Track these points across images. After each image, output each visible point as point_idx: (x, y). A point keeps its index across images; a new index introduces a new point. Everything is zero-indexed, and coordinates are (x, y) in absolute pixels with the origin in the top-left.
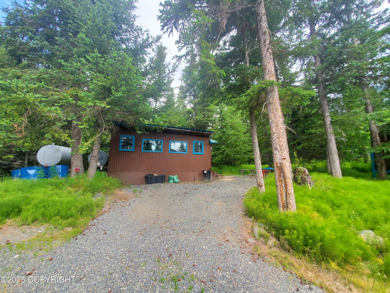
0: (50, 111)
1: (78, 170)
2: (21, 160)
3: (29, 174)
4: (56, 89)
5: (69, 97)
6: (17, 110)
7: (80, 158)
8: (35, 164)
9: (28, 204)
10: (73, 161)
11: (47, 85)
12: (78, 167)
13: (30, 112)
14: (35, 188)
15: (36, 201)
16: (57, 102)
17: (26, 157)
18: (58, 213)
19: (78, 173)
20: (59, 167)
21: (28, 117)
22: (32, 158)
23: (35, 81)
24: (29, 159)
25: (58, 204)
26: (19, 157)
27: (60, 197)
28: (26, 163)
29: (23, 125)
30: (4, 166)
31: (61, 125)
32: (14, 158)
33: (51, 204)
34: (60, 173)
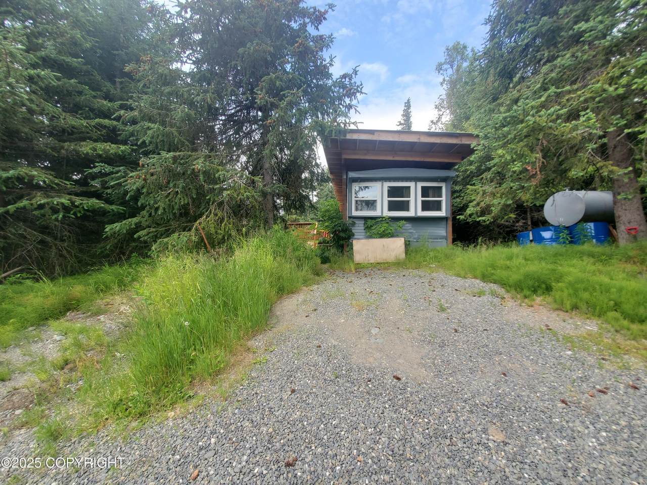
0: (575, 128)
1: (633, 232)
2: (523, 220)
3: (544, 239)
4: (575, 87)
5: (606, 86)
6: (527, 146)
7: (637, 205)
8: (540, 224)
9: (558, 280)
10: (619, 212)
11: (558, 88)
12: (634, 225)
13: (544, 142)
14: (560, 258)
15: (570, 278)
16: (580, 108)
17: (528, 214)
18: (617, 306)
19: (635, 237)
20: (591, 226)
21: (542, 151)
22: (536, 215)
23: (540, 93)
24: (532, 218)
25: (613, 290)
26: (521, 215)
27: (612, 279)
28: (529, 223)
29: (538, 165)
30: (507, 228)
31: (595, 146)
32: (516, 218)
33: (598, 287)
34: (593, 237)
